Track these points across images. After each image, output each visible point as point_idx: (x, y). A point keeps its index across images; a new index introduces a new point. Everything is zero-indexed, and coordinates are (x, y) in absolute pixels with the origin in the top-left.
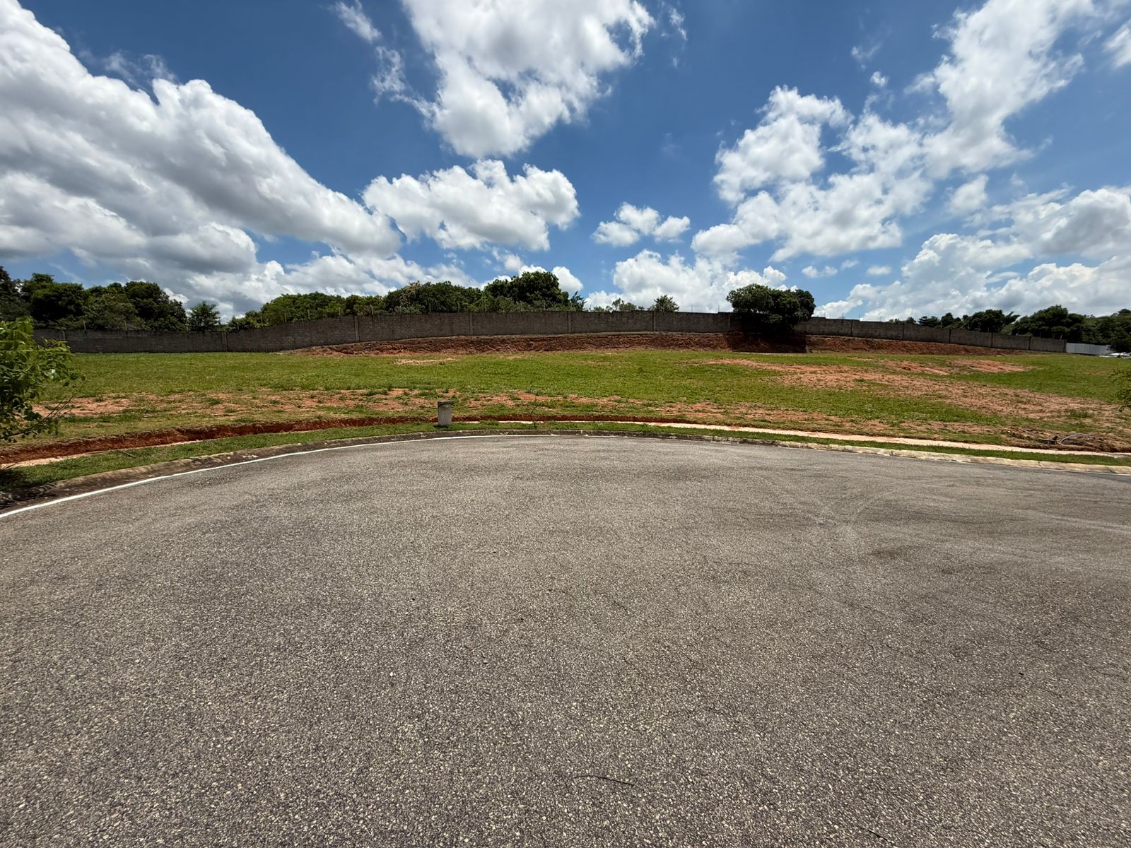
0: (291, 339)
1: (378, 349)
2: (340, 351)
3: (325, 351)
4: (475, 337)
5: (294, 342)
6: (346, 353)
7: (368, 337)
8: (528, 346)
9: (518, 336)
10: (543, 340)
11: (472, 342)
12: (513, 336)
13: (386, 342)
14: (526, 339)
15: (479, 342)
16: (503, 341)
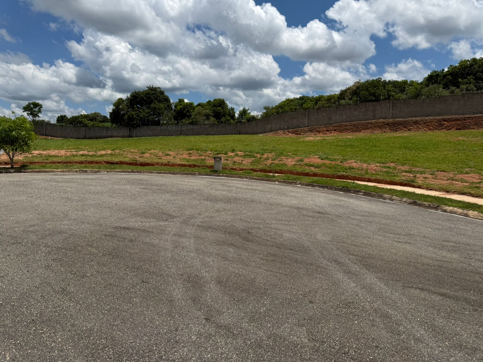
0: (270, 126)
1: (317, 131)
2: (294, 133)
3: (284, 133)
4: (391, 120)
5: (271, 128)
6: (296, 134)
7: (314, 123)
8: (440, 126)
9: (431, 118)
10: (458, 120)
11: (388, 124)
12: (427, 118)
13: (323, 126)
14: (439, 120)
15: (394, 124)
16: (416, 122)
